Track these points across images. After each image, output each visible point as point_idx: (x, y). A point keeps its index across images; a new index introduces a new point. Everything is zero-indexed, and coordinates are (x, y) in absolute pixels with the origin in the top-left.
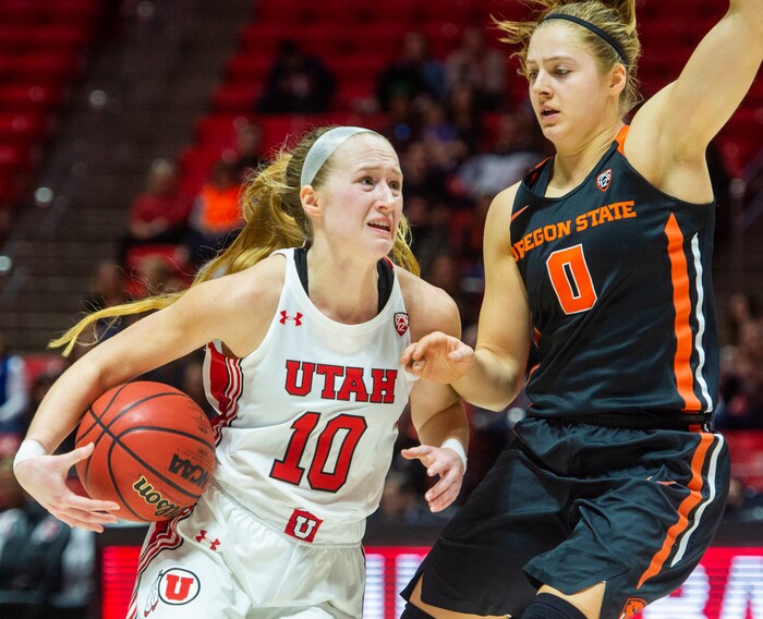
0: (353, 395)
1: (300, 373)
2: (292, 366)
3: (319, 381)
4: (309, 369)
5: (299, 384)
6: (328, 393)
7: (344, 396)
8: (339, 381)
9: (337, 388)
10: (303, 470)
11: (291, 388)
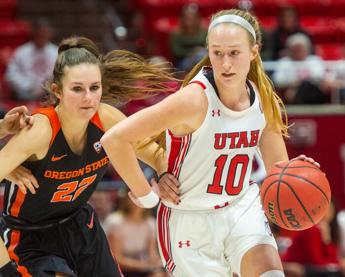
0: (242, 145)
1: (221, 139)
2: (217, 136)
3: (229, 141)
4: (225, 136)
5: (220, 144)
6: (232, 146)
7: (239, 146)
8: (237, 139)
9: (236, 143)
10: (222, 186)
11: (217, 146)
